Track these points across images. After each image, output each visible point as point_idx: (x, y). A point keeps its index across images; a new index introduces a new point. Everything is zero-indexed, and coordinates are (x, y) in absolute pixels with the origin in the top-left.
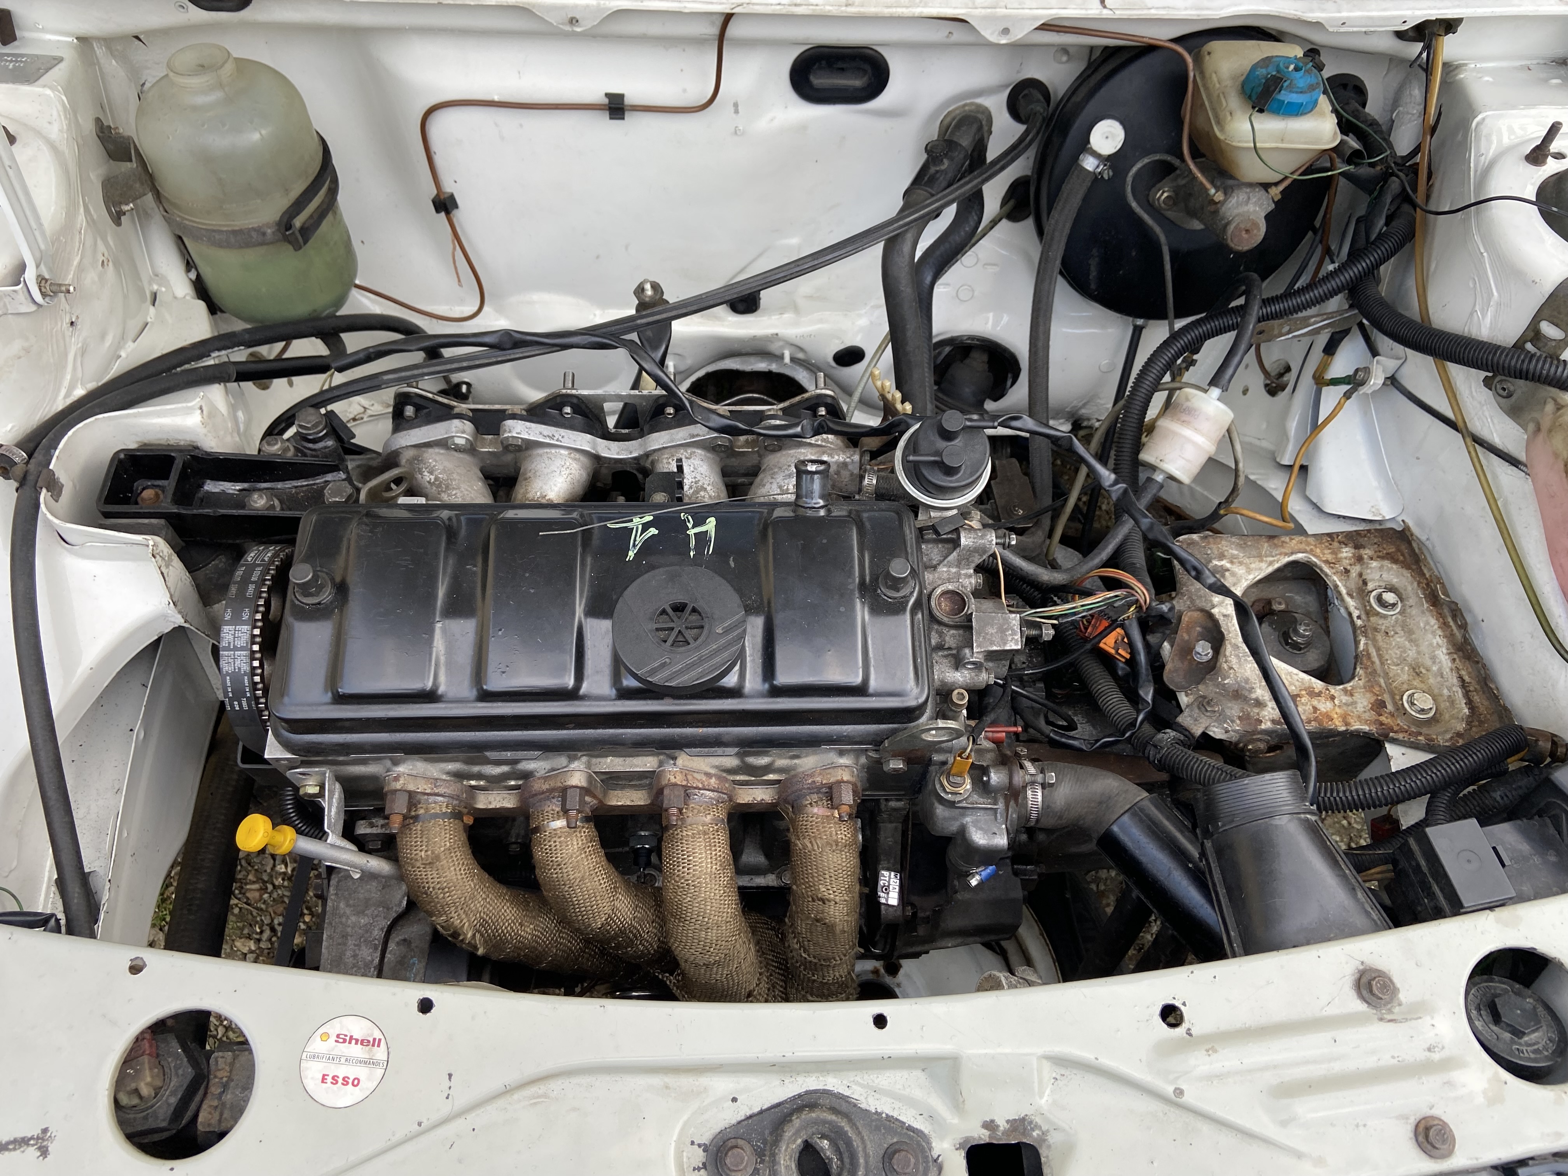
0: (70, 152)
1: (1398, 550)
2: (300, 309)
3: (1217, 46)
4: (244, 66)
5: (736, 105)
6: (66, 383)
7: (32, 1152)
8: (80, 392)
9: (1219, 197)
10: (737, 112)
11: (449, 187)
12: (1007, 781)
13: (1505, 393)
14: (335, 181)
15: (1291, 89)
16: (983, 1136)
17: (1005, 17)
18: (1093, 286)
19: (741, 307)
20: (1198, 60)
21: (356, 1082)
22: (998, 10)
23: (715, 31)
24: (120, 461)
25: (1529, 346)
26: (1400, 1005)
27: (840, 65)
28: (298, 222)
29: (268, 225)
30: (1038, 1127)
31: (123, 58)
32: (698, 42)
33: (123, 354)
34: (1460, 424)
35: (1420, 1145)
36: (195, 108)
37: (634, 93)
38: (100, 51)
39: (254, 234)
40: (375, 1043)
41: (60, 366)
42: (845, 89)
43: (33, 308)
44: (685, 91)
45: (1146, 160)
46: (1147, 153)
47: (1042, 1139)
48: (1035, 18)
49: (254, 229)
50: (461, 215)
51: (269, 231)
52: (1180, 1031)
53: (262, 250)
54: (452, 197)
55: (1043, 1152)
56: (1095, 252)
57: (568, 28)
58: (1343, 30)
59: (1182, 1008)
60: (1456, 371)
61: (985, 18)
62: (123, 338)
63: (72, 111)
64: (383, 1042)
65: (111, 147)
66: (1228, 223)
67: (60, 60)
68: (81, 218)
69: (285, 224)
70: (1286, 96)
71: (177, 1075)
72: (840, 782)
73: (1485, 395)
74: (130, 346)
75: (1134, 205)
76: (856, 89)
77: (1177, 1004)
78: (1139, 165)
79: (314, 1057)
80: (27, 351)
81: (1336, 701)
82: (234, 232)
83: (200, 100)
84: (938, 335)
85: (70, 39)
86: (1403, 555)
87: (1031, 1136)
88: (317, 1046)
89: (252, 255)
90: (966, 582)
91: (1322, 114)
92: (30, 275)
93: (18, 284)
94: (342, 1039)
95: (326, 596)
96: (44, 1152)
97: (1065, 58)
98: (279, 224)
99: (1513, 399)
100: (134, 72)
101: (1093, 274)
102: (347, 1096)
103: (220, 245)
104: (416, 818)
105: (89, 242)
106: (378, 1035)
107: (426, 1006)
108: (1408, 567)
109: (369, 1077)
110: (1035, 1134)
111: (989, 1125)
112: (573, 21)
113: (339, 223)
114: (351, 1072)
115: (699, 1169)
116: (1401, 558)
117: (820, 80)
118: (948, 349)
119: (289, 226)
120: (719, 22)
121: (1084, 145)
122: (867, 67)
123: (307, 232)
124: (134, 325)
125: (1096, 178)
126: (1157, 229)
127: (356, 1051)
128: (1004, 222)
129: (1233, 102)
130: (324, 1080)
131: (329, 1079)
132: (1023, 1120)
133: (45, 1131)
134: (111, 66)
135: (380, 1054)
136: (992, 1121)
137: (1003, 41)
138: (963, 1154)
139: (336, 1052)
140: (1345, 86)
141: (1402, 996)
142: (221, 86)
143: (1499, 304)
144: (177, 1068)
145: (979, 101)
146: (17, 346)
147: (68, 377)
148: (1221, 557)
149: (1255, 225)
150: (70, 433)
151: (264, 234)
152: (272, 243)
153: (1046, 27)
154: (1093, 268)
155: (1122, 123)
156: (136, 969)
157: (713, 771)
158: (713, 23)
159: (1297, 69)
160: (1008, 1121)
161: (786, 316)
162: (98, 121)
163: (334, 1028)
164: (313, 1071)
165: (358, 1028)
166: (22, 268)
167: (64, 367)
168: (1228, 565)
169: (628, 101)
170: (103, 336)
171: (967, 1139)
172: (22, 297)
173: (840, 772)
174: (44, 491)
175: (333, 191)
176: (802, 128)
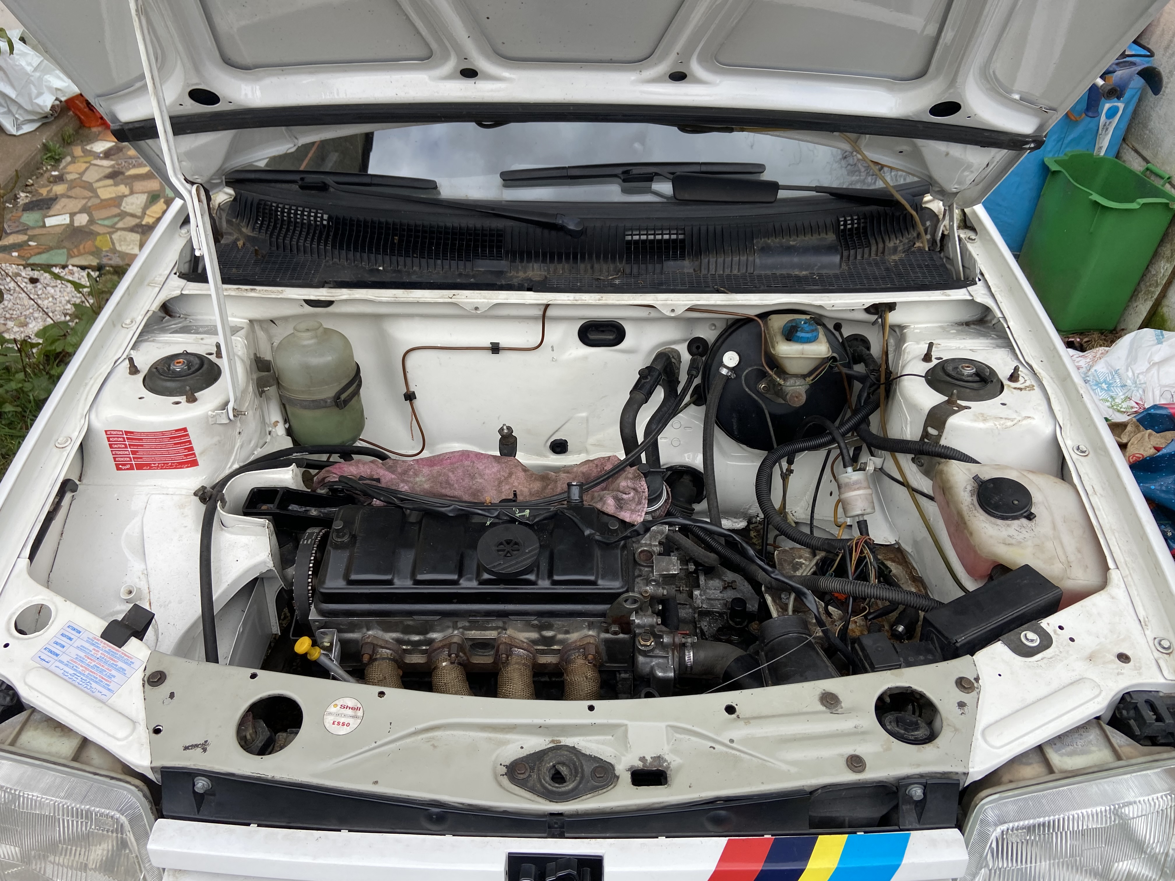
0: (248, 363)
1: (895, 556)
2: (336, 440)
3: (773, 317)
4: (326, 330)
5: (552, 347)
6: (231, 460)
7: (199, 750)
8: (236, 466)
9: (782, 382)
10: (553, 350)
11: (412, 389)
12: (672, 640)
13: (920, 464)
14: (361, 381)
15: (803, 331)
16: (639, 765)
17: (671, 305)
18: (736, 433)
19: (558, 450)
20: (766, 324)
21: (348, 725)
22: (668, 302)
23: (541, 313)
24: (254, 492)
25: (926, 440)
26: (842, 708)
27: (602, 329)
28: (343, 397)
29: (329, 398)
30: (666, 761)
31: (266, 331)
32: (534, 318)
33: (256, 453)
34: (905, 484)
35: (848, 765)
36: (304, 346)
37: (504, 341)
38: (257, 327)
39: (322, 402)
40: (358, 709)
41: (231, 452)
42: (605, 340)
43: (228, 421)
44: (528, 341)
45: (750, 369)
46: (751, 366)
47: (668, 767)
48: (686, 305)
49: (322, 400)
50: (417, 403)
51: (329, 401)
52: (734, 716)
53: (324, 410)
54: (414, 393)
55: (668, 773)
56: (734, 415)
57: (474, 312)
58: (834, 308)
59: (736, 706)
60: (900, 456)
61: (663, 305)
62: (257, 446)
63: (248, 347)
64: (361, 709)
65: (260, 365)
66: (787, 394)
67: (243, 328)
68: (251, 389)
69: (337, 397)
70: (800, 334)
71: (262, 734)
72: (589, 643)
73: (914, 467)
74: (259, 449)
75: (747, 390)
76: (610, 340)
77: (734, 705)
78: (747, 371)
79: (330, 714)
80: (219, 442)
81: (858, 624)
82: (313, 401)
83: (306, 343)
84: (663, 465)
85: (246, 321)
86: (898, 559)
87: (663, 766)
88: (332, 709)
89: (318, 413)
90: (655, 549)
91: (821, 343)
92: (230, 406)
93: (224, 409)
94: (343, 707)
95: (346, 539)
96: (205, 750)
97: (713, 328)
98: (334, 397)
99: (925, 466)
100: (270, 338)
101: (735, 427)
102: (343, 731)
103: (305, 408)
104: (376, 659)
105: (253, 399)
106: (359, 706)
107: (381, 694)
108: (901, 565)
109: (354, 723)
110: (664, 765)
111: (643, 759)
112: (477, 308)
113: (359, 401)
114: (346, 720)
115: (503, 775)
116: (897, 560)
117: (592, 336)
118: (669, 473)
119: (339, 398)
120: (543, 308)
121: (721, 364)
122: (614, 330)
123: (346, 402)
124: (262, 442)
125: (728, 378)
126: (761, 402)
127: (350, 712)
128: (692, 406)
129: (779, 338)
130: (333, 723)
131: (336, 723)
132: (659, 757)
133: (206, 742)
134: (261, 335)
135: (360, 713)
136: (644, 757)
137: (673, 315)
138: (630, 772)
139: (340, 712)
140: (857, 339)
141: (843, 705)
142: (316, 337)
143: (911, 422)
144: (263, 732)
145: (673, 347)
146: (216, 439)
147: (233, 458)
148: (800, 557)
149: (800, 394)
150: (233, 479)
151: (326, 402)
152: (329, 407)
153: (690, 309)
154: (734, 424)
155: (737, 353)
156: (253, 676)
157: (525, 641)
158: (540, 310)
159: (805, 323)
160: (651, 758)
161: (582, 455)
162: (255, 354)
163: (340, 702)
164: (328, 720)
165: (350, 702)
166: (227, 403)
167: (232, 453)
168: (804, 562)
169: (501, 346)
170: (250, 441)
171: (632, 767)
172: (224, 416)
173: (589, 638)
174: (219, 502)
175: (360, 385)
176: (585, 358)
